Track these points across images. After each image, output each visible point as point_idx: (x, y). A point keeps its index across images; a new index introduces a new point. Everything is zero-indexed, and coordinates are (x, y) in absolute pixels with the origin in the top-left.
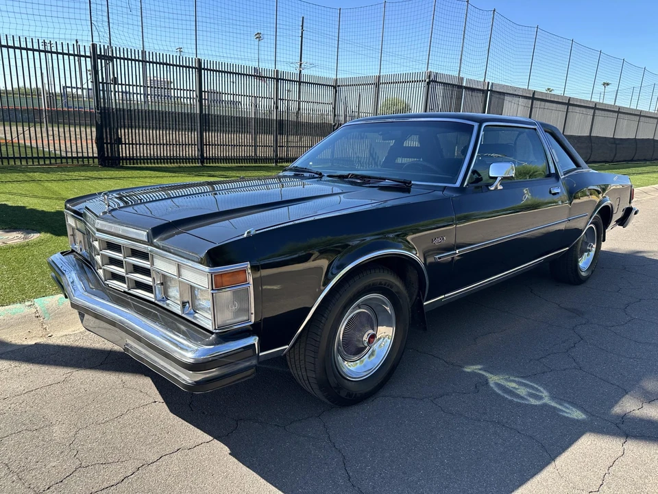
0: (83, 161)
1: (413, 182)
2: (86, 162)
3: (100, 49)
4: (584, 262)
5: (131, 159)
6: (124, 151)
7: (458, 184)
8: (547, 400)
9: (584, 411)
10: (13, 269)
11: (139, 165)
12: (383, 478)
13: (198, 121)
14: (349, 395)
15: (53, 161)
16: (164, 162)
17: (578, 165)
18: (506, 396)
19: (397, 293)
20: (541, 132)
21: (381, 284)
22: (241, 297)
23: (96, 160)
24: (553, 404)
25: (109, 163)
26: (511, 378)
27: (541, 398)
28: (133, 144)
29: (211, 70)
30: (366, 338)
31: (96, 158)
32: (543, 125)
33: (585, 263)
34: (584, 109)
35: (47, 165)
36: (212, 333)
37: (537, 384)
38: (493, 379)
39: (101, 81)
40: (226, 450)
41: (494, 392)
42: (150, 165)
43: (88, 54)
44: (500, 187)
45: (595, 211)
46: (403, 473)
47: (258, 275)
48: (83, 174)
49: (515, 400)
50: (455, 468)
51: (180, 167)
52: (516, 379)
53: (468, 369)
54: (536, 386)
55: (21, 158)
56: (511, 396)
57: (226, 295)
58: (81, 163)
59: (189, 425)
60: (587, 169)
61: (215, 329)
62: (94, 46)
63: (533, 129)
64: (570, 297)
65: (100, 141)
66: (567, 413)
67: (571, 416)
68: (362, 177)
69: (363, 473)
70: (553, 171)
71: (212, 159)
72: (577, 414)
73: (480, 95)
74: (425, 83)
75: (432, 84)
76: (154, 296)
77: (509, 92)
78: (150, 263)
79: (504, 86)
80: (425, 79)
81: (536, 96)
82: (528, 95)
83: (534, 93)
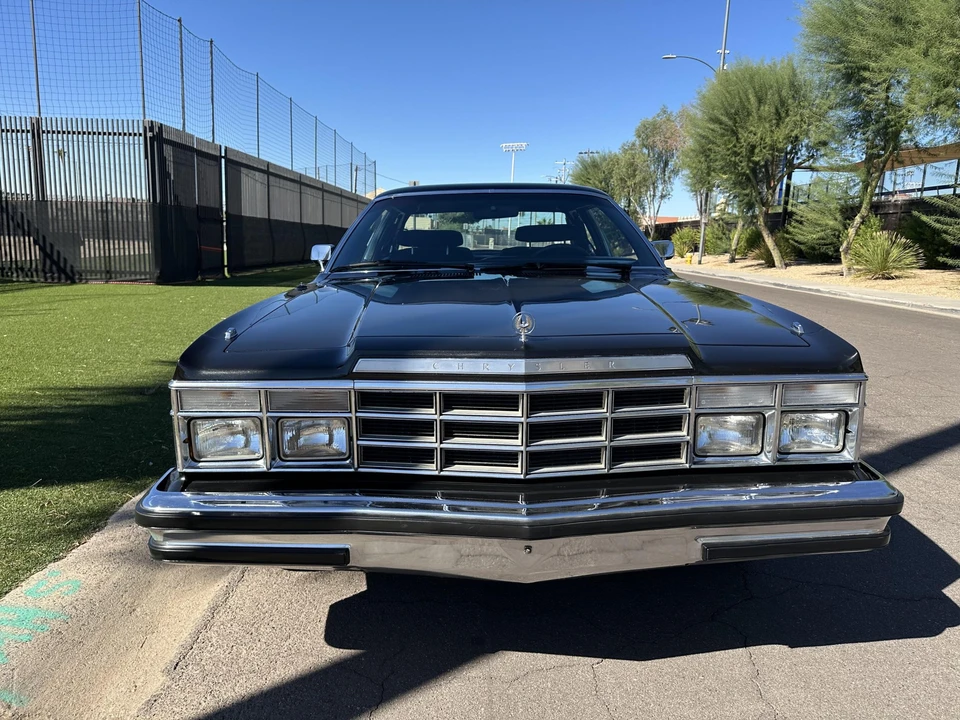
73: (213, 163)
74: (142, 138)
75: (157, 140)
76: (683, 460)
77: (244, 162)
78: (687, 405)
79: (238, 152)
80: (141, 131)
81: (271, 170)
82: (263, 168)
83: (268, 164)
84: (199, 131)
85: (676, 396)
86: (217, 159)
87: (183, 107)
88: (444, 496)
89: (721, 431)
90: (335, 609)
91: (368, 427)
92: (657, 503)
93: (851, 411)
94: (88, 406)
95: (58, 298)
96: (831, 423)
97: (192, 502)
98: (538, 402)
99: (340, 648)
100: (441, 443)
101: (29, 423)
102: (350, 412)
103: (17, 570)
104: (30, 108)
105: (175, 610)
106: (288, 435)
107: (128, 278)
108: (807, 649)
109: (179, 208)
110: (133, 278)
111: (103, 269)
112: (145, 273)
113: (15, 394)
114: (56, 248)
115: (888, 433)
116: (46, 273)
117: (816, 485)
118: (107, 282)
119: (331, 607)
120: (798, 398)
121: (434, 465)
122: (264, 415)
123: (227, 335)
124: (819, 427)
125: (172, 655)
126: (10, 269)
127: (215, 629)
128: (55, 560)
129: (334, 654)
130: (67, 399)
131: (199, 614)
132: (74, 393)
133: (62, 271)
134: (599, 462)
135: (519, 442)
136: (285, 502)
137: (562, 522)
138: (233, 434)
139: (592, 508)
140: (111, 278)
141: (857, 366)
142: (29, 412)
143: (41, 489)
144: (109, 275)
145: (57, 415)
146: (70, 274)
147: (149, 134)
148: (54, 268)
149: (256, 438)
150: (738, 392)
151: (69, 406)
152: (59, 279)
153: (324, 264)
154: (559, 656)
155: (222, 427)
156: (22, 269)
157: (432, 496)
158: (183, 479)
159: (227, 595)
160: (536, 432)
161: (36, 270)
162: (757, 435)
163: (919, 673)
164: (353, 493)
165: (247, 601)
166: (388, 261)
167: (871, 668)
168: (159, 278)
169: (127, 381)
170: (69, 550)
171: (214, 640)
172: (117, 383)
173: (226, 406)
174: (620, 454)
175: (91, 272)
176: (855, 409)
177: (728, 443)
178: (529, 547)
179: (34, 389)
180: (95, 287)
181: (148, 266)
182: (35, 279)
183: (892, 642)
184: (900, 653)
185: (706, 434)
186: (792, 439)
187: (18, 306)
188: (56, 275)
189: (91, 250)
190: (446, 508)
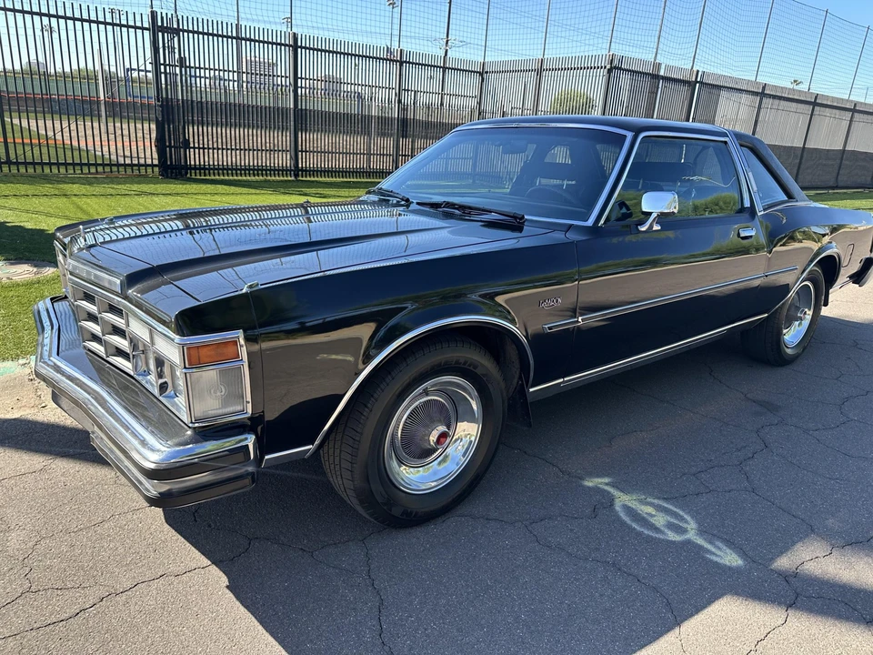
0: (139, 170)
1: (526, 217)
2: (143, 172)
3: (162, 18)
4: (792, 335)
5: (202, 169)
6: (194, 158)
7: (590, 222)
8: (692, 535)
9: (742, 553)
10: (13, 314)
11: (213, 177)
12: (427, 636)
13: (292, 119)
14: (406, 513)
15: (100, 169)
16: (245, 174)
17: (790, 196)
18: (634, 525)
19: (484, 375)
20: (734, 147)
21: (457, 362)
22: (232, 378)
23: (156, 169)
24: (700, 541)
25: (172, 173)
26: (649, 500)
27: (682, 531)
28: (204, 148)
29: (310, 49)
30: (433, 438)
31: (156, 166)
32: (738, 136)
33: (795, 336)
34: (837, 112)
35: (92, 174)
36: (189, 427)
37: (683, 510)
38: (622, 499)
39: (162, 62)
40: (224, 580)
41: (619, 518)
42: (226, 178)
43: (146, 25)
44: (657, 227)
45: (811, 261)
46: (458, 630)
47: (256, 347)
48: (135, 187)
49: (646, 532)
50: (533, 628)
51: (266, 181)
52: (656, 501)
53: (589, 483)
54: (681, 513)
55: (58, 164)
56: (642, 526)
57: (210, 375)
58: (136, 172)
59: (186, 542)
60: (804, 202)
61: (192, 422)
62: (154, 15)
63: (722, 142)
64: (765, 383)
65: (161, 144)
66: (716, 555)
67: (722, 561)
68: (461, 207)
69: (402, 625)
70: (747, 204)
71: (310, 171)
72: (731, 559)
74: (606, 71)
77: (727, 85)
78: (125, 323)
79: (720, 76)
80: (606, 64)
81: (767, 92)
82: (755, 90)
83: (765, 86)
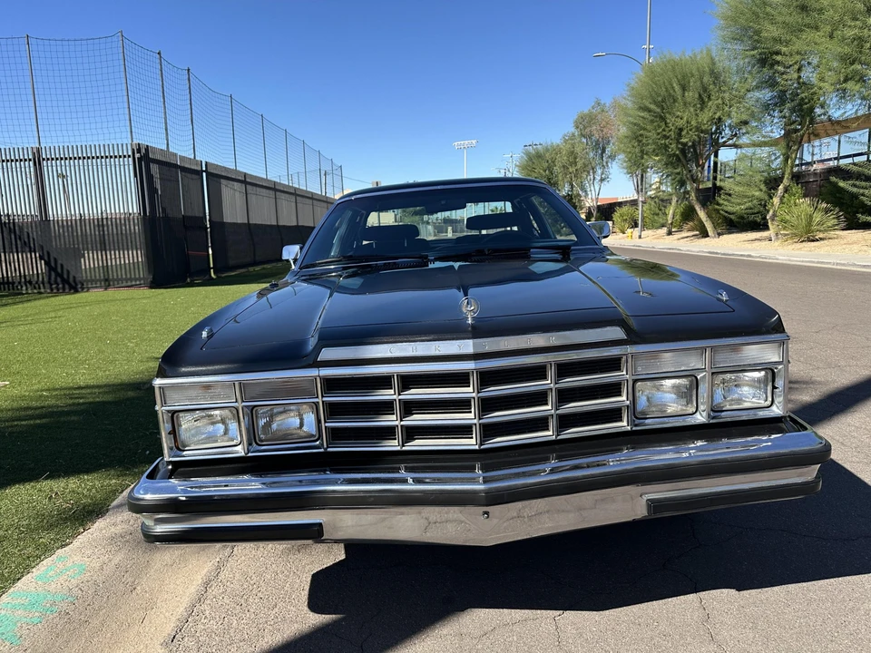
40: (727, 591)
73: (194, 176)
74: (131, 159)
75: (144, 160)
76: (625, 423)
77: (223, 174)
78: (624, 373)
79: (217, 166)
80: (130, 153)
81: (248, 180)
82: (240, 178)
83: (245, 175)
84: (181, 149)
85: (613, 364)
86: (199, 173)
87: (166, 130)
88: (407, 470)
89: (659, 394)
90: (317, 578)
91: (334, 410)
92: (605, 465)
93: (776, 368)
94: (90, 403)
95: (62, 307)
96: (759, 381)
97: (179, 489)
98: (487, 378)
99: (322, 614)
100: (401, 420)
101: (38, 421)
102: (317, 397)
103: (29, 558)
104: (31, 140)
105: (172, 586)
106: (262, 422)
107: (124, 284)
108: (753, 592)
109: (167, 219)
110: (129, 284)
111: (102, 277)
112: (140, 279)
113: (24, 396)
114: (59, 262)
115: (820, 383)
116: (51, 285)
117: (749, 439)
118: (106, 289)
119: (313, 576)
120: (726, 359)
121: (396, 441)
122: (240, 405)
123: (204, 334)
124: (748, 385)
125: (169, 629)
126: (20, 283)
127: (208, 602)
128: (62, 546)
129: (317, 619)
130: (71, 398)
131: (193, 589)
132: (77, 392)
133: (65, 281)
134: (548, 429)
135: (472, 415)
136: (264, 484)
137: (516, 487)
138: (213, 423)
139: (545, 473)
140: (109, 285)
141: (779, 328)
142: (37, 412)
143: (49, 482)
144: (107, 283)
145: (62, 413)
146: (73, 284)
147: (137, 155)
148: (59, 280)
149: (233, 426)
150: (671, 358)
151: (74, 404)
152: (64, 289)
153: (294, 263)
154: (523, 611)
155: (203, 417)
156: (30, 282)
157: (397, 470)
158: (170, 467)
159: (218, 569)
160: (488, 405)
161: (43, 283)
162: (691, 396)
163: (859, 609)
164: (324, 471)
165: (237, 575)
166: (351, 256)
167: (814, 606)
168: (152, 282)
169: (125, 378)
170: (74, 536)
171: (207, 612)
172: (116, 381)
173: (205, 399)
174: (566, 421)
175: (92, 281)
176: (780, 367)
177: (665, 405)
178: (487, 513)
179: (42, 391)
180: (95, 294)
181: (142, 272)
182: (42, 290)
183: (832, 580)
184: (841, 591)
185: (645, 398)
186: (725, 398)
187: (28, 316)
188: (61, 286)
189: (90, 261)
190: (410, 481)
